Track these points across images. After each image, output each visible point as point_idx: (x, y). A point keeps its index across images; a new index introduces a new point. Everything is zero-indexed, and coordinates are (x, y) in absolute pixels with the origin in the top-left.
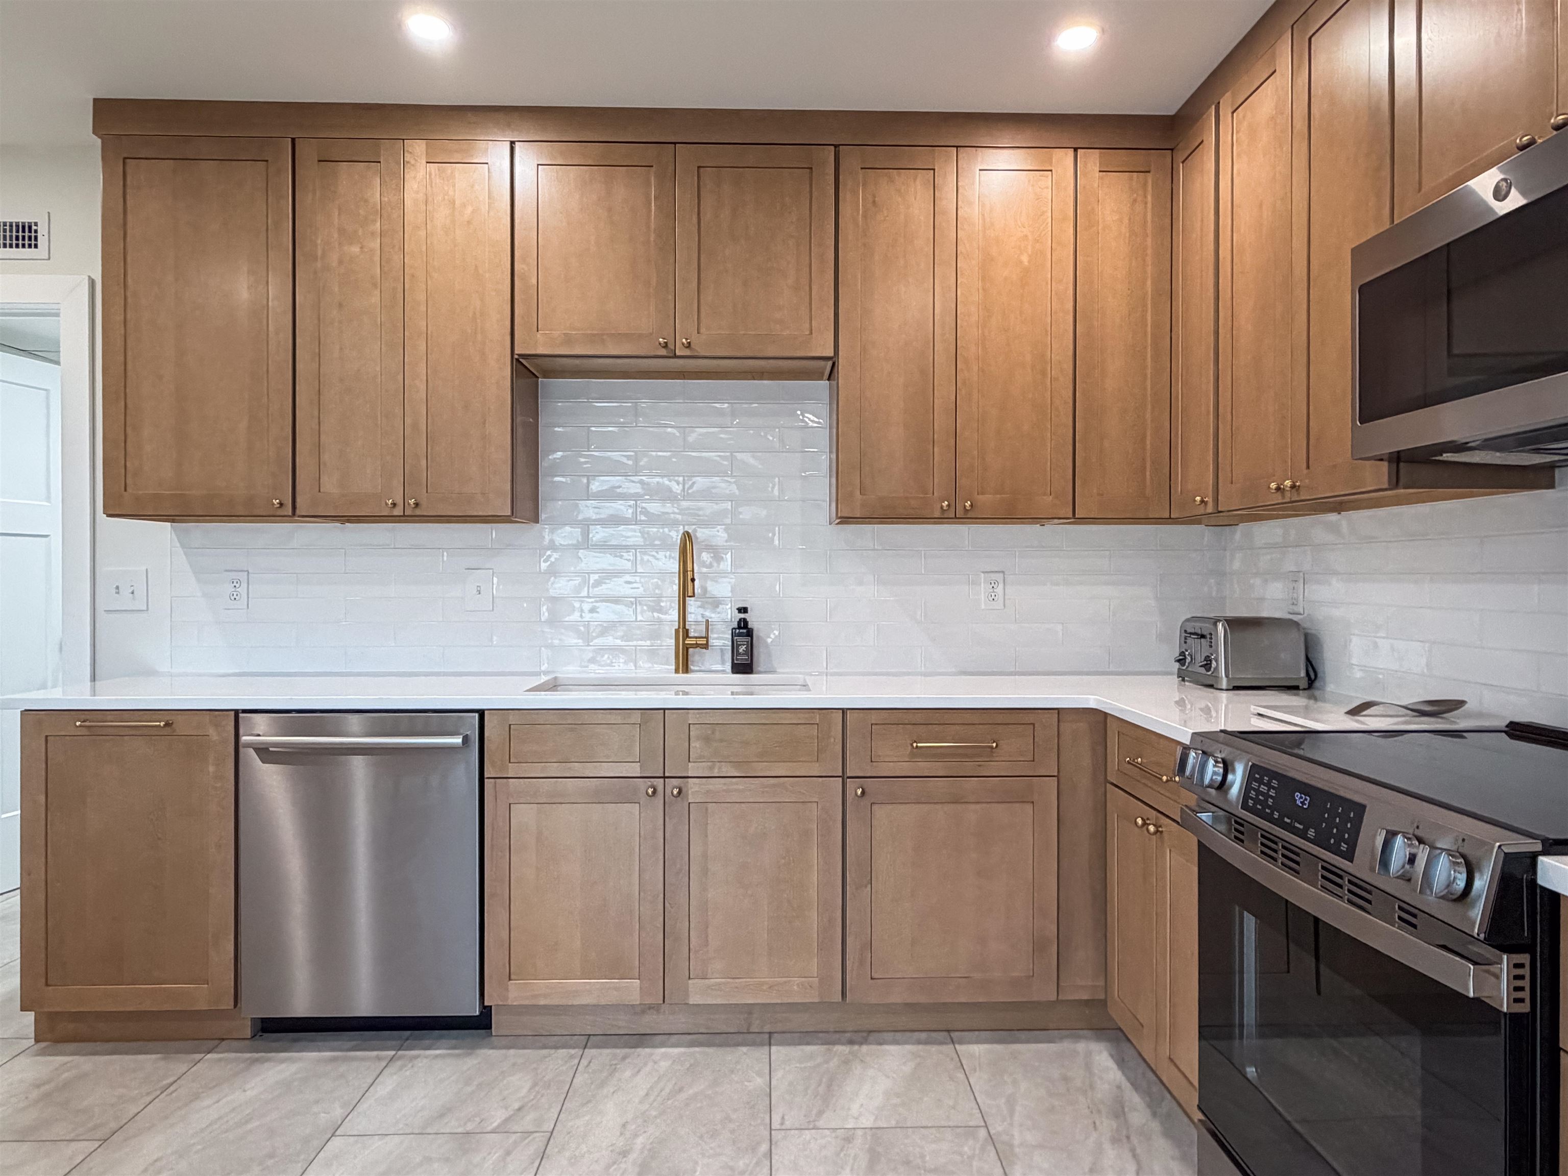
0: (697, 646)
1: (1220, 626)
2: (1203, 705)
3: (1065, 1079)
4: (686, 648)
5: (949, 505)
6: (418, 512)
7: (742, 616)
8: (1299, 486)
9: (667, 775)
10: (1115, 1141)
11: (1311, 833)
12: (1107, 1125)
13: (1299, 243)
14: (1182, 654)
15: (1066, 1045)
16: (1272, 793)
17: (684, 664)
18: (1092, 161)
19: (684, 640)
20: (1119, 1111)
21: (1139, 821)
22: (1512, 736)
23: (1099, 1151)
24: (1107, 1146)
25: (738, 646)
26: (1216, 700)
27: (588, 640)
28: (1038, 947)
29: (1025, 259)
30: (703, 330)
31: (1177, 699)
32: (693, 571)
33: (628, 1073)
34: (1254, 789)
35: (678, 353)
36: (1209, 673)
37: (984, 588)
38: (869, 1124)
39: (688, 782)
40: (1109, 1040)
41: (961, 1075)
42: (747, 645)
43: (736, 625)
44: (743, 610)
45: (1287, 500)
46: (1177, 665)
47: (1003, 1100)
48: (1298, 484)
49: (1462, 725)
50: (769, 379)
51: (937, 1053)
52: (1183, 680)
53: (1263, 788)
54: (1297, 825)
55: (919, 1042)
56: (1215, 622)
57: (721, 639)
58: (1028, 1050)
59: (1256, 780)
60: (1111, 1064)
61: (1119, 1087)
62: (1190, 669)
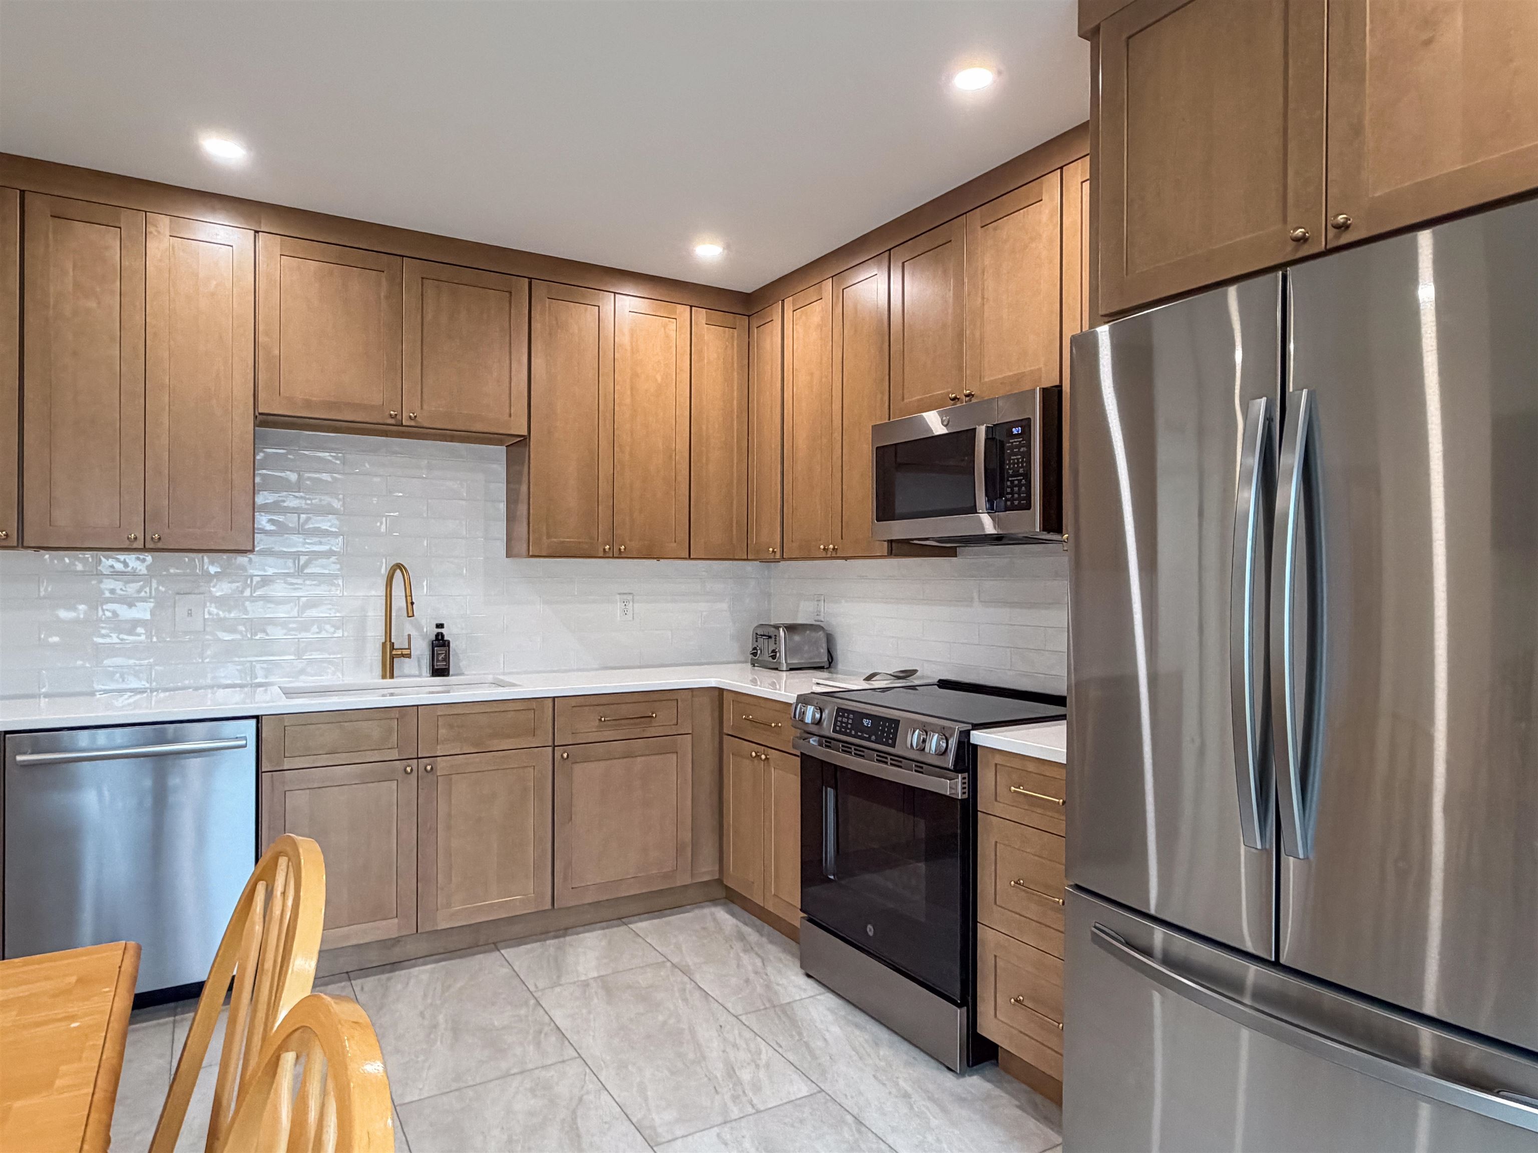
0: (403, 655)
1: (781, 629)
2: (770, 682)
3: (704, 928)
4: (392, 658)
5: (610, 549)
6: (160, 545)
7: (440, 630)
8: (837, 549)
9: (419, 756)
10: (745, 951)
11: (873, 738)
12: (738, 946)
13: (837, 406)
14: (755, 649)
15: (697, 912)
16: (850, 721)
17: (388, 671)
18: (701, 315)
19: (391, 652)
20: (742, 937)
21: (754, 754)
22: (940, 687)
23: (738, 959)
24: (741, 955)
25: (438, 654)
26: (779, 679)
27: (299, 655)
28: (679, 849)
29: (659, 378)
30: (425, 407)
31: (751, 678)
32: (411, 596)
33: (399, 987)
34: (839, 721)
35: (404, 424)
36: (775, 661)
37: (619, 606)
38: (596, 975)
39: (437, 761)
40: (721, 905)
41: (640, 940)
42: (446, 653)
43: (434, 638)
44: (440, 626)
45: (828, 556)
46: (751, 656)
47: (672, 946)
48: (836, 547)
49: (917, 682)
50: (458, 442)
51: (619, 932)
52: (754, 666)
53: (845, 720)
54: (865, 735)
55: (603, 929)
56: (777, 627)
57: (421, 648)
58: (675, 919)
59: (841, 716)
60: (728, 916)
61: (737, 926)
62: (760, 658)
